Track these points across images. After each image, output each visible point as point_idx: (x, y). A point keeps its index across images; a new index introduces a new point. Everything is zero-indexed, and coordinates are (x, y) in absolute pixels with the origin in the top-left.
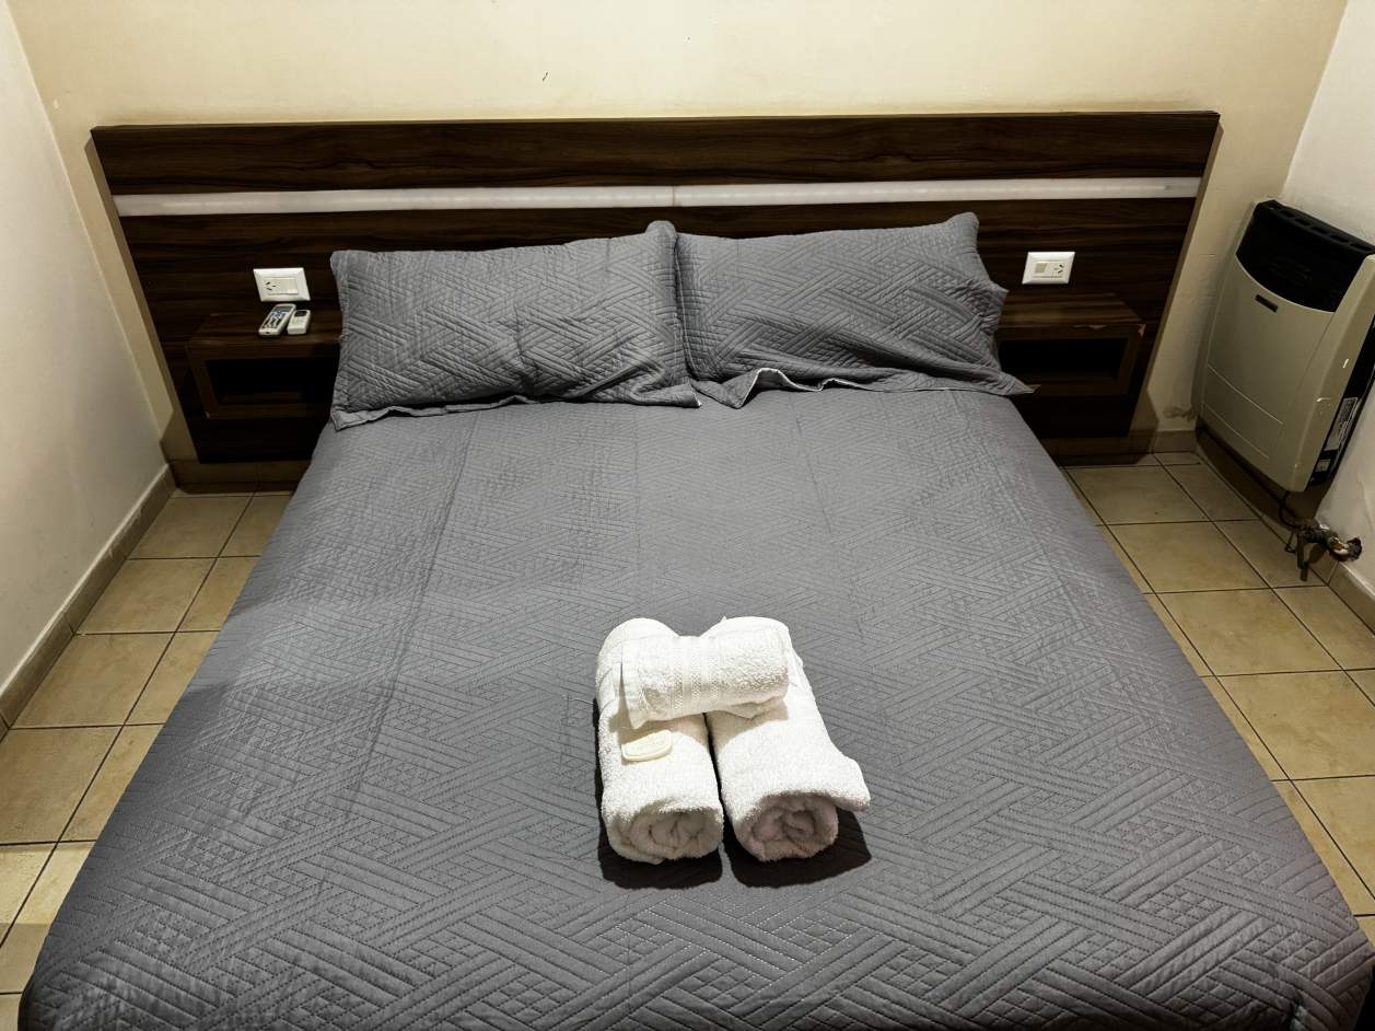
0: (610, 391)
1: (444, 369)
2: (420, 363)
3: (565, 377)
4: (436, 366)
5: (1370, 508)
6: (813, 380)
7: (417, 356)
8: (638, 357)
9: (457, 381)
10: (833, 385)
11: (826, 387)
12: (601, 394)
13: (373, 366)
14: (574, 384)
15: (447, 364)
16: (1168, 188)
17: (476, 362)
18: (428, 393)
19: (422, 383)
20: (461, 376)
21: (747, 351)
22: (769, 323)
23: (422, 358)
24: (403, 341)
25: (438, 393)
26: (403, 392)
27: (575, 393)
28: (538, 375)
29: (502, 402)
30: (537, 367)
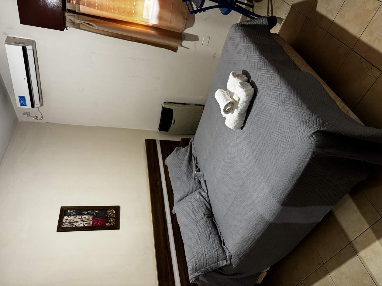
0: (207, 199)
1: (210, 234)
2: (210, 241)
3: (206, 208)
4: (210, 236)
5: (203, 96)
6: (197, 167)
7: (208, 242)
8: (198, 195)
9: (212, 232)
10: (197, 163)
11: (197, 164)
12: (208, 201)
13: (213, 253)
14: (207, 207)
15: (209, 234)
16: (158, 143)
17: (207, 228)
18: (217, 238)
19: (215, 240)
20: (211, 231)
21: (193, 179)
22: (187, 176)
23: (209, 241)
24: (206, 247)
25: (216, 236)
26: (218, 244)
27: (209, 207)
28: (206, 214)
29: (216, 223)
30: (205, 215)
